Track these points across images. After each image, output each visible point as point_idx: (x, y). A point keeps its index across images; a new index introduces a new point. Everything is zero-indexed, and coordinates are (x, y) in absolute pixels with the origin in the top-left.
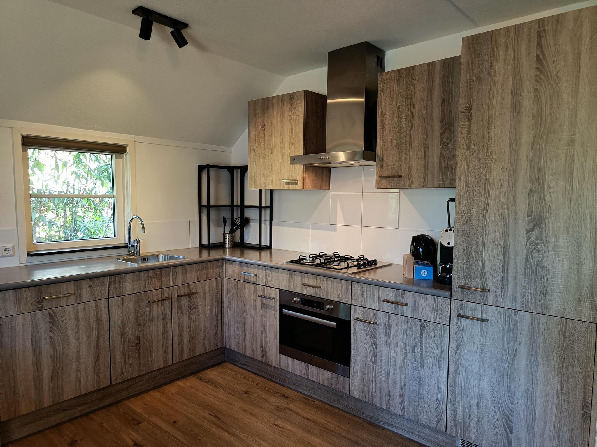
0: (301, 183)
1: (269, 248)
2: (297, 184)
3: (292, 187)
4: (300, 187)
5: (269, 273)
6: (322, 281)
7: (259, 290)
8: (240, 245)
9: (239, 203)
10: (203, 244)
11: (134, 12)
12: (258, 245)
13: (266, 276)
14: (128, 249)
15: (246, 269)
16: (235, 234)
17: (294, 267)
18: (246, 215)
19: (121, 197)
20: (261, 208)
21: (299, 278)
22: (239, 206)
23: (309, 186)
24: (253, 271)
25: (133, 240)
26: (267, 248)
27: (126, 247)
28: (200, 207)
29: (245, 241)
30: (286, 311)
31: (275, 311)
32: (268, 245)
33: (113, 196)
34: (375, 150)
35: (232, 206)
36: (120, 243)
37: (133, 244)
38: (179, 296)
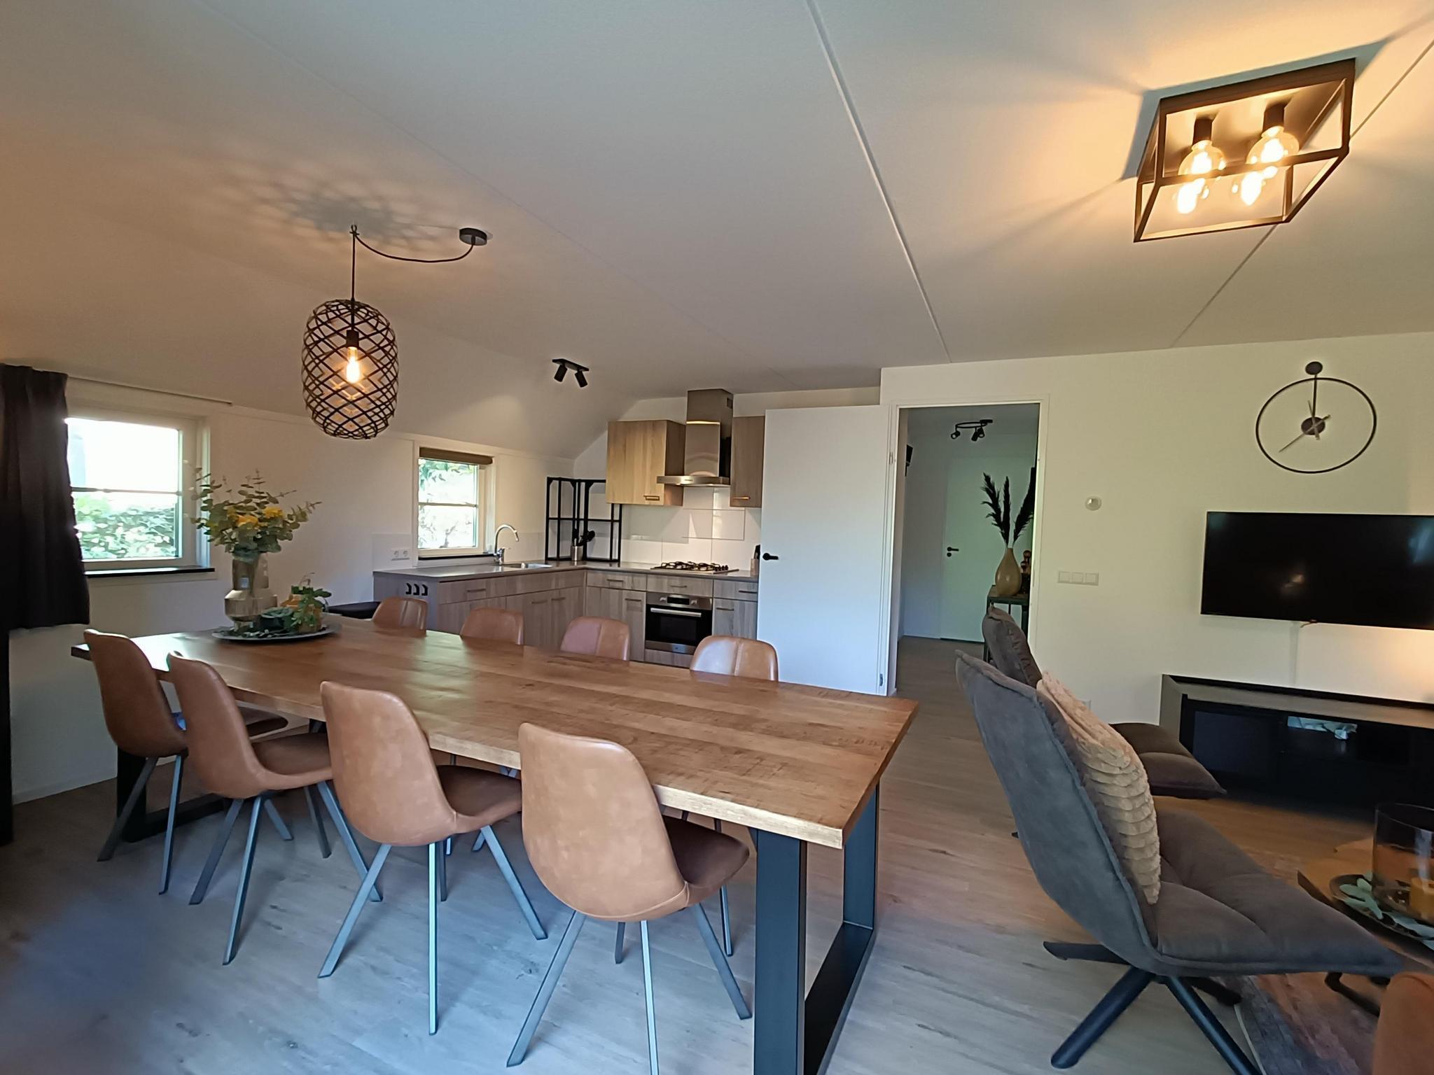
0: (662, 499)
1: (618, 561)
2: (659, 500)
3: (653, 502)
4: (661, 502)
5: (636, 578)
6: (688, 582)
7: (625, 594)
8: (585, 558)
9: (582, 516)
10: (549, 556)
11: (554, 361)
12: (608, 557)
13: (633, 581)
14: (493, 557)
15: (610, 576)
16: (582, 547)
17: (662, 572)
18: (589, 530)
19: (481, 506)
20: (612, 521)
21: (666, 580)
22: (582, 519)
23: (669, 502)
24: (619, 577)
25: (498, 549)
26: (615, 561)
27: (492, 555)
28: (548, 519)
29: (589, 555)
30: (652, 609)
31: (642, 611)
32: (617, 558)
33: (476, 506)
34: (729, 477)
35: (573, 519)
36: (481, 552)
37: (498, 553)
38: (553, 600)
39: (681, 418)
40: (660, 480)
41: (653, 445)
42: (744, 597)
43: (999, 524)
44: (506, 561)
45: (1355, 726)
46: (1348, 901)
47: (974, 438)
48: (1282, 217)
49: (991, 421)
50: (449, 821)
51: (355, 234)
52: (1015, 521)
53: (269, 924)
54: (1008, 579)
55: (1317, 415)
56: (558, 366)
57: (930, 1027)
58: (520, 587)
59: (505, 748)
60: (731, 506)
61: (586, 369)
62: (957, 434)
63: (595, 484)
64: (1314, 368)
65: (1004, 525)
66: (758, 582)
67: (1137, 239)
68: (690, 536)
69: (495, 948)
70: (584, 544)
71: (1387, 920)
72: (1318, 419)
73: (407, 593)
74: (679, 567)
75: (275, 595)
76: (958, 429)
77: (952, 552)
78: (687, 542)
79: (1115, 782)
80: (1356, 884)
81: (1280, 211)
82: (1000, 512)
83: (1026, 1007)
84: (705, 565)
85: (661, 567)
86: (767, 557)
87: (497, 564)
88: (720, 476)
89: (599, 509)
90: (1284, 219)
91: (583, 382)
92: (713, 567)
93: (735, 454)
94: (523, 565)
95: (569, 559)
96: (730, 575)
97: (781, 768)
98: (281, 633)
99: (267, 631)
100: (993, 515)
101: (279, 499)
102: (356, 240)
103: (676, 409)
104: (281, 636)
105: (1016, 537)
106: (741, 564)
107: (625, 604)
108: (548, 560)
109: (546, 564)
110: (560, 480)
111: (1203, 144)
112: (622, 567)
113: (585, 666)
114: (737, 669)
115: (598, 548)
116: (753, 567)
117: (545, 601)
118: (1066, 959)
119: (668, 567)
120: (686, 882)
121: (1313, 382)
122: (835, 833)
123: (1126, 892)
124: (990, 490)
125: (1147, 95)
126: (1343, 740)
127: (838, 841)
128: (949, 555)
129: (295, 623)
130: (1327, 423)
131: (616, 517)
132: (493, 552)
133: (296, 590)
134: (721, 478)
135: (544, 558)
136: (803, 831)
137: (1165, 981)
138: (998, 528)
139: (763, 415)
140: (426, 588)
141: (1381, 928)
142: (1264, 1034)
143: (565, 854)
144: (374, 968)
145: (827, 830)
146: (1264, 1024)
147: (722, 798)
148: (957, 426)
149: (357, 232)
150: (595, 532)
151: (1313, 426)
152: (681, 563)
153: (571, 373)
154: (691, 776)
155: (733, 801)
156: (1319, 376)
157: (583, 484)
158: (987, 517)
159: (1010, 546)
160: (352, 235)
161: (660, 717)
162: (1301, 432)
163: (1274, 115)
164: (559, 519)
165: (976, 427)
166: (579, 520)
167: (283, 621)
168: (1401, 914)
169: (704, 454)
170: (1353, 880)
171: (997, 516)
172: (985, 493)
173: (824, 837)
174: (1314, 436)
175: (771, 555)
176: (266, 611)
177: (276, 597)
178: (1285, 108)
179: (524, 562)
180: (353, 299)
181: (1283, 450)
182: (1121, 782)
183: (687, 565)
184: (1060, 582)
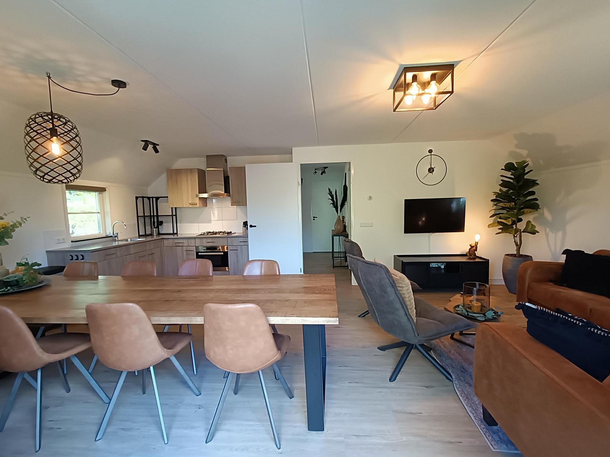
0: (198, 204)
1: (177, 233)
2: (196, 205)
3: (194, 206)
4: (198, 205)
5: (189, 241)
6: (214, 240)
7: (185, 248)
8: (159, 234)
9: (155, 214)
10: (140, 234)
11: (142, 141)
12: (172, 232)
13: (188, 242)
14: (113, 238)
15: (176, 241)
16: (157, 229)
17: (202, 237)
18: (160, 220)
19: (102, 213)
20: (172, 215)
21: (205, 240)
22: (155, 216)
23: (201, 206)
24: (180, 241)
25: (115, 233)
26: (175, 234)
27: (112, 236)
28: (138, 216)
29: (160, 232)
30: (199, 254)
31: (194, 255)
32: (176, 232)
33: (98, 213)
34: (230, 193)
35: (150, 216)
36: (104, 236)
37: (115, 235)
38: (149, 255)
39: (203, 167)
40: (197, 196)
41: (191, 180)
42: (242, 244)
43: (335, 207)
44: (119, 239)
45: (445, 263)
46: (458, 312)
47: (322, 174)
48: (433, 108)
49: (327, 167)
50: (164, 353)
51: (49, 77)
52: (340, 205)
53: (53, 428)
54: (339, 227)
55: (432, 167)
56: (144, 143)
57: (353, 382)
58: (132, 250)
59: (192, 317)
60: (231, 206)
61: (158, 145)
62: (316, 172)
63: (160, 198)
64: (430, 151)
65: (336, 207)
66: (248, 237)
67: (394, 111)
68: (212, 220)
69: (179, 404)
70: (158, 227)
71: (468, 315)
72: (432, 168)
73: (71, 260)
74: (209, 234)
75: (8, 268)
76: (316, 171)
77: (315, 218)
78: (211, 223)
79: (404, 289)
80: (459, 307)
81: (432, 106)
82: (335, 202)
83: (378, 368)
84: (221, 232)
85: (201, 235)
86: (251, 226)
87: (115, 241)
88: (225, 193)
89: (164, 209)
90: (434, 108)
91: (157, 151)
92: (224, 232)
93: (232, 184)
94: (129, 240)
95: (151, 235)
96: (233, 235)
97: (305, 304)
98: (18, 287)
99: (9, 288)
100: (332, 203)
101: (4, 217)
102: (50, 80)
103: (201, 164)
104: (19, 289)
105: (341, 211)
106: (238, 230)
107: (185, 253)
108: (140, 236)
109: (139, 238)
110: (143, 197)
111: (415, 84)
112: (179, 236)
113: (196, 280)
114: (263, 272)
115: (167, 228)
116: (244, 231)
117: (145, 256)
118: (385, 351)
119: (204, 234)
120: (279, 351)
121: (430, 156)
122: (336, 320)
123: (410, 322)
124: (331, 193)
125: (401, 65)
126: (443, 268)
127: (337, 322)
128: (314, 219)
129: (25, 282)
130: (434, 169)
131: (174, 214)
132: (112, 235)
133: (19, 264)
134: (226, 194)
135: (138, 235)
136: (324, 321)
137: (416, 348)
138: (334, 208)
139: (244, 166)
140: (83, 256)
141: (467, 317)
142: (440, 356)
143: (231, 352)
144: (123, 429)
145: (333, 319)
146: (440, 353)
147: (293, 317)
148: (315, 169)
149: (51, 76)
150: (163, 221)
151: (431, 170)
152: (210, 232)
153: (150, 147)
154: (276, 312)
155: (297, 317)
156: (432, 154)
157: (154, 199)
158: (330, 204)
159: (339, 215)
160: (47, 78)
161: (247, 294)
162: (428, 172)
163: (433, 77)
164: (144, 216)
165: (322, 170)
166: (154, 216)
167: (18, 281)
168: (470, 312)
169: (217, 182)
170: (458, 306)
171: (333, 204)
172: (329, 195)
173: (332, 321)
174: (431, 173)
175: (253, 225)
176: (5, 277)
177: (8, 269)
178: (436, 75)
179: (129, 238)
180: (52, 111)
181: (424, 177)
182: (405, 289)
183: (212, 232)
184: (361, 227)
